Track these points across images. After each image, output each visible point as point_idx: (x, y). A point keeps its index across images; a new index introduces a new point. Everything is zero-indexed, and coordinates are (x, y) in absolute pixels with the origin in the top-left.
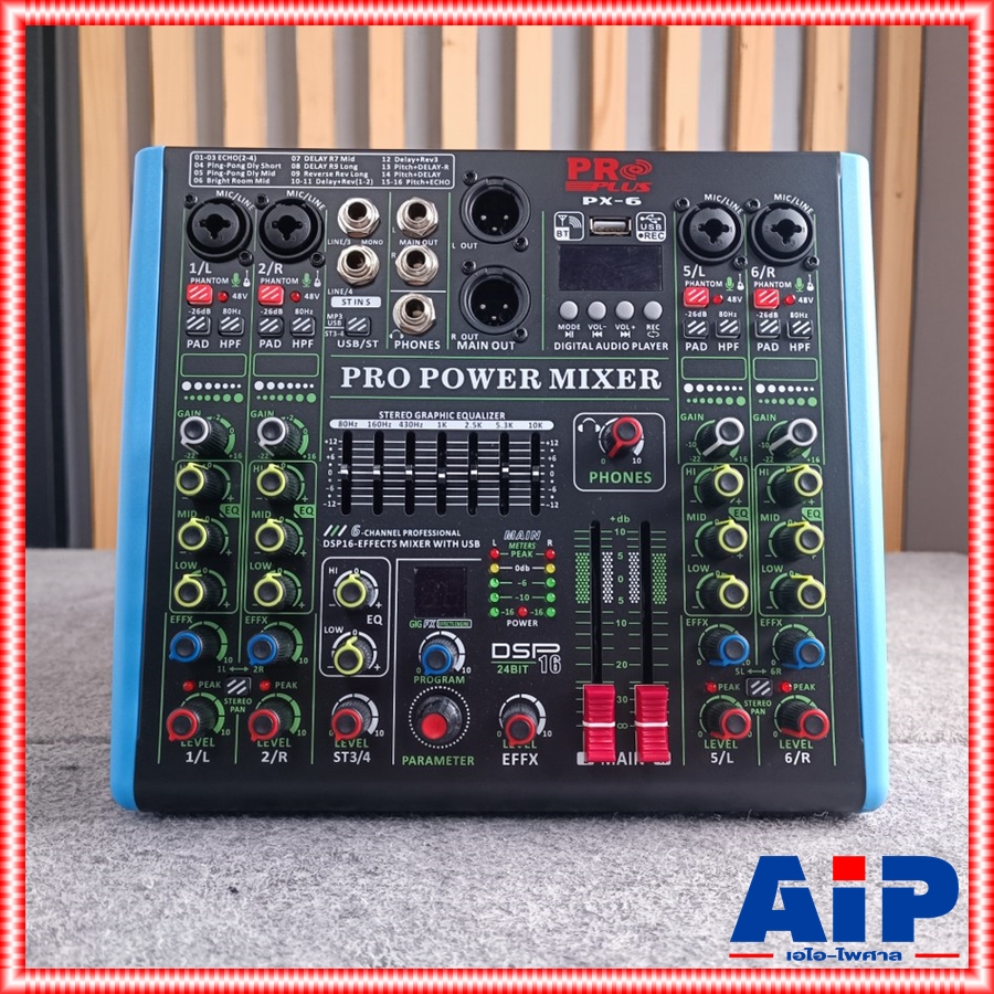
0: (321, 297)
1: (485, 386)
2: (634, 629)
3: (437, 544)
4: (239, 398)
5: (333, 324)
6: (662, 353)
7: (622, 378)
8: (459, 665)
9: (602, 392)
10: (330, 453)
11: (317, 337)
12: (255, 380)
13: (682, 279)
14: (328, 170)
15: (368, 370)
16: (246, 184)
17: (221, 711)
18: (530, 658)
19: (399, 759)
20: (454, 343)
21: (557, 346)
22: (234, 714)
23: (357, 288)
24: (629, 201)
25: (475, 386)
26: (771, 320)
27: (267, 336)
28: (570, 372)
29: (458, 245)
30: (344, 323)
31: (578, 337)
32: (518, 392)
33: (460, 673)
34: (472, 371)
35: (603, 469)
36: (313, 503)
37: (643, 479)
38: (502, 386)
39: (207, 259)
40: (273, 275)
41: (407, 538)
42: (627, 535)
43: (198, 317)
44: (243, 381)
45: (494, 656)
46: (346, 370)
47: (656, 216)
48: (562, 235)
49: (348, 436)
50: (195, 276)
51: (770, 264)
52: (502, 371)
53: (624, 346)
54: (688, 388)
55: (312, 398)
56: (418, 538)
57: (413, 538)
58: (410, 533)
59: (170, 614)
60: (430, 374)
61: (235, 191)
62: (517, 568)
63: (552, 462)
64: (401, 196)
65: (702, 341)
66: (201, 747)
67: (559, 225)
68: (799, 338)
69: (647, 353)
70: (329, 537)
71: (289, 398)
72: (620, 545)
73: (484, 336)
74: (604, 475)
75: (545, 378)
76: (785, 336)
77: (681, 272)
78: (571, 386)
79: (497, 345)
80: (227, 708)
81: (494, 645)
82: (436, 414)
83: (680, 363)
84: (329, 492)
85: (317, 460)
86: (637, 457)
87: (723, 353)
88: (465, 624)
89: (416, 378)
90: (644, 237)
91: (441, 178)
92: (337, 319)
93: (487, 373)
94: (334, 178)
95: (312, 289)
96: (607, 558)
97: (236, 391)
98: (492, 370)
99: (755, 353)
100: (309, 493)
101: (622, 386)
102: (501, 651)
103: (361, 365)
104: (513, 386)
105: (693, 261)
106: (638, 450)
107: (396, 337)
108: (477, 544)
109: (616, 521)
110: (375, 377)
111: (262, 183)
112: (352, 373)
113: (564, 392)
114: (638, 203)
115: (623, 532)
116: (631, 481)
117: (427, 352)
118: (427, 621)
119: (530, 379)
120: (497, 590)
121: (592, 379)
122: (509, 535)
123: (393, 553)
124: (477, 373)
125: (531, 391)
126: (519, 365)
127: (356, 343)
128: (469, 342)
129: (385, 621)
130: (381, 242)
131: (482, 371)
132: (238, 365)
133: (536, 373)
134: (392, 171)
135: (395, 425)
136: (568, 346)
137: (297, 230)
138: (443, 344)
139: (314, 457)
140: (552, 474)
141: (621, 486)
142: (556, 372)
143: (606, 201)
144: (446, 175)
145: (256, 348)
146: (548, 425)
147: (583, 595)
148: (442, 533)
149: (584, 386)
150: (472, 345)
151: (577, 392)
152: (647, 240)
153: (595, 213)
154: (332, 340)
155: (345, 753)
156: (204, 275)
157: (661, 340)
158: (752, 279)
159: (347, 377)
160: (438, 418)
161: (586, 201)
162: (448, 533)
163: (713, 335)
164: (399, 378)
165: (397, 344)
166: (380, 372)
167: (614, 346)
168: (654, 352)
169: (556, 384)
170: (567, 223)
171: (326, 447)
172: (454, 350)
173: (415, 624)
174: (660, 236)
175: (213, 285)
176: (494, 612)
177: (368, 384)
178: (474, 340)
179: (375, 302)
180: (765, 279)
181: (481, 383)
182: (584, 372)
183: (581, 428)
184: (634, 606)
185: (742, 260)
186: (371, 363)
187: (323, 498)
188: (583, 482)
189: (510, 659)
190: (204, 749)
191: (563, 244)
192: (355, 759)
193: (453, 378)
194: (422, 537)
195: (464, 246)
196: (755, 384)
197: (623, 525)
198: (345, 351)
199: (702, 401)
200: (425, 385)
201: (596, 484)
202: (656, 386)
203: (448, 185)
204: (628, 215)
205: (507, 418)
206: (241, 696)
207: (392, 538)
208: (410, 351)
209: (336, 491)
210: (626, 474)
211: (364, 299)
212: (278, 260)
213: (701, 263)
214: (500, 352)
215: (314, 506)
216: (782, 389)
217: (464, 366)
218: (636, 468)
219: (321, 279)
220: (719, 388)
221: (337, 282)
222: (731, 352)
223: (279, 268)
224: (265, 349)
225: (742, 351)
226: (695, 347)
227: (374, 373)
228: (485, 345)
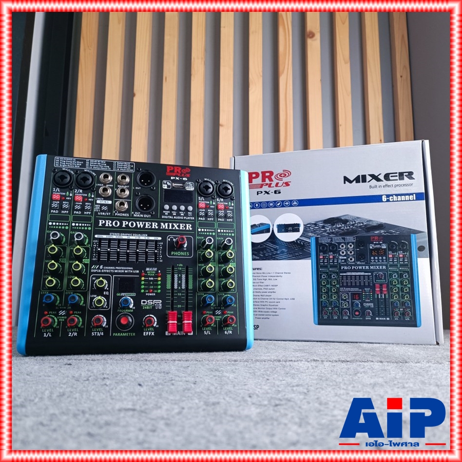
0: (94, 200)
1: (142, 226)
2: (183, 296)
3: (126, 271)
4: (67, 228)
5: (97, 208)
6: (192, 220)
7: (181, 226)
8: (131, 306)
9: (176, 230)
10: (95, 245)
11: (92, 211)
12: (72, 223)
13: (198, 201)
14: (97, 165)
15: (107, 221)
16: (72, 167)
17: (56, 320)
18: (153, 304)
19: (112, 334)
20: (133, 215)
21: (163, 217)
22: (60, 321)
23: (105, 199)
24: (184, 179)
25: (139, 227)
26: (222, 213)
27: (77, 210)
28: (166, 224)
29: (135, 188)
30: (100, 208)
31: (169, 214)
32: (151, 229)
33: (132, 309)
34: (138, 223)
35: (176, 251)
37: (187, 254)
38: (147, 227)
39: (59, 187)
40: (79, 193)
41: (117, 269)
42: (182, 270)
43: (55, 204)
44: (69, 223)
45: (142, 304)
46: (100, 221)
47: (191, 183)
48: (165, 187)
49: (100, 240)
50: (55, 192)
51: (222, 198)
52: (147, 223)
53: (182, 218)
54: (199, 230)
55: (90, 229)
56: (120, 270)
57: (119, 270)
58: (118, 268)
59: (41, 291)
60: (126, 223)
61: (69, 169)
62: (150, 279)
63: (161, 249)
64: (119, 174)
65: (203, 217)
66: (49, 332)
67: (164, 184)
68: (229, 218)
69: (188, 220)
70: (93, 269)
71: (83, 228)
72: (180, 272)
73: (142, 213)
74: (176, 253)
75: (159, 225)
76: (226, 217)
77: (198, 198)
78: (167, 228)
79: (145, 216)
80: (58, 320)
81: (142, 301)
83: (197, 223)
84: (94, 256)
85: (90, 246)
86: (185, 248)
87: (209, 221)
88: (134, 294)
89: (121, 224)
90: (188, 189)
91: (131, 169)
92: (98, 206)
94: (99, 167)
95: (91, 198)
96: (176, 276)
97: (66, 226)
98: (144, 223)
99: (218, 221)
100: (87, 256)
101: (181, 228)
102: (144, 302)
103: (105, 219)
104: (150, 227)
105: (201, 196)
106: (185, 246)
107: (116, 212)
108: (138, 271)
109: (179, 265)
111: (77, 167)
112: (102, 222)
113: (164, 229)
114: (186, 179)
115: (181, 269)
117: (125, 217)
118: (122, 294)
119: (155, 225)
120: (144, 285)
121: (173, 226)
122: (147, 269)
123: (112, 274)
124: (139, 223)
125: (155, 229)
126: (152, 222)
127: (104, 213)
129: (109, 293)
130: (112, 186)
131: (141, 223)
132: (67, 218)
133: (157, 224)
134: (116, 166)
135: (114, 237)
136: (166, 217)
137: (87, 181)
138: (130, 215)
140: (161, 252)
141: (180, 256)
142: (162, 224)
143: (177, 178)
144: (132, 168)
145: (73, 214)
146: (160, 238)
147: (169, 286)
148: (127, 268)
149: (170, 228)
150: (138, 216)
151: (168, 230)
152: (189, 190)
153: (174, 181)
154: (96, 213)
155: (95, 333)
156: (57, 192)
157: (192, 216)
158: (217, 202)
159: (100, 223)
160: (127, 235)
161: (172, 178)
162: (129, 268)
163: (206, 215)
164: (116, 224)
165: (116, 214)
166: (110, 222)
167: (179, 218)
168: (190, 220)
169: (163, 227)
170: (166, 184)
171: (93, 243)
172: (133, 217)
173: (118, 295)
174: (192, 189)
175: (60, 195)
176: (143, 291)
177: (107, 225)
178: (139, 214)
179: (110, 202)
180: (221, 202)
182: (170, 224)
183: (169, 240)
184: (183, 290)
185: (214, 196)
186: (108, 219)
187: (92, 257)
188: (170, 254)
189: (147, 304)
190: (50, 332)
191: (165, 189)
192: (99, 334)
193: (132, 224)
194: (121, 269)
195: (136, 188)
196: (217, 229)
197: (181, 267)
198: (100, 215)
199: (203, 233)
200: (124, 226)
201: (173, 255)
202: (191, 229)
203: (133, 171)
204: (184, 182)
205: (148, 236)
206: (63, 316)
207: (112, 269)
208: (120, 216)
209: (96, 255)
210: (182, 253)
211: (107, 201)
212: (81, 189)
213: (203, 197)
214: (146, 218)
215: (89, 260)
216: (225, 231)
217: (135, 221)
218: (185, 251)
219: (94, 195)
220: (208, 230)
221: (99, 196)
222: (211, 221)
223: (81, 191)
224: (75, 214)
225: (214, 220)
226: (201, 219)
227: (109, 222)
228: (142, 216)
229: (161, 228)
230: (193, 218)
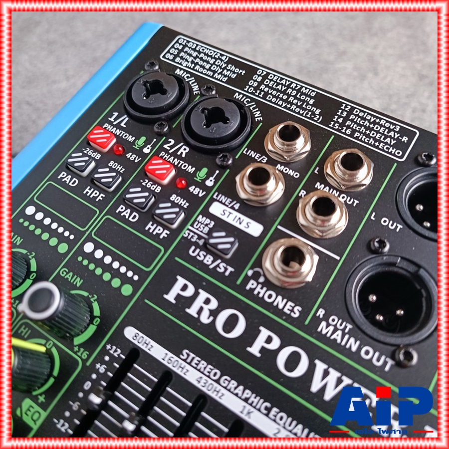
0: (205, 197)
1: (329, 395)
4: (63, 248)
10: (103, 362)
11: (175, 233)
12: (89, 239)
14: (284, 93)
15: (203, 295)
16: (205, 74)
20: (317, 321)
23: (248, 209)
25: (315, 387)
27: (129, 204)
29: (378, 218)
30: (211, 231)
34: (320, 366)
36: (45, 410)
39: (129, 115)
40: (175, 155)
43: (84, 156)
44: (78, 234)
46: (181, 281)
49: (134, 354)
50: (111, 123)
55: (127, 290)
60: (269, 340)
61: (192, 75)
64: (341, 143)
71: (107, 277)
73: (358, 332)
79: (369, 353)
82: (248, 393)
84: (70, 408)
85: (84, 361)
89: (250, 335)
91: (394, 146)
92: (206, 225)
93: (339, 381)
94: (286, 101)
95: (202, 185)
97: (66, 240)
98: (347, 381)
100: (51, 394)
103: (199, 283)
107: (256, 276)
110: (206, 307)
111: (220, 79)
112: (185, 288)
117: (280, 313)
124: (326, 374)
127: (209, 260)
128: (336, 330)
130: (296, 175)
131: (334, 374)
132: (84, 216)
134: (346, 119)
135: (192, 376)
137: (221, 124)
138: (304, 314)
139: (85, 356)
144: (399, 145)
145: (112, 212)
150: (338, 336)
156: (118, 126)
159: (176, 290)
160: (246, 400)
164: (231, 323)
165: (251, 284)
166: (214, 304)
171: (104, 352)
172: (312, 329)
175: (118, 137)
177: (192, 311)
178: (343, 330)
179: (255, 229)
181: (323, 389)
186: (211, 289)
187: (57, 413)
193: (293, 362)
195: (385, 222)
198: (194, 261)
200: (255, 350)
203: (401, 157)
208: (260, 301)
209: (77, 413)
211: (246, 220)
212: (187, 144)
214: (368, 364)
215: (44, 415)
217: (314, 354)
219: (217, 180)
221: (229, 190)
223: (184, 151)
224: (119, 216)
227: (207, 301)
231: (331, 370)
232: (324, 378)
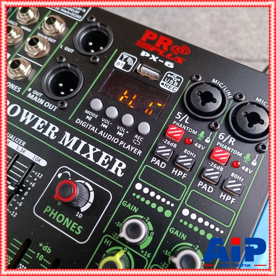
1: (26, 123)
6: (135, 156)
7: (102, 158)
9: (86, 161)
13: (173, 118)
20: (27, 93)
21: (78, 121)
24: (167, 64)
25: (21, 120)
26: (215, 170)
28: (75, 139)
29: (63, 47)
32: (41, 135)
34: (25, 112)
37: (76, 229)
38: (35, 127)
42: (43, 261)
47: (178, 77)
48: (119, 64)
51: (234, 135)
52: (41, 120)
53: (115, 140)
54: (138, 186)
63: (30, 186)
65: (164, 161)
67: (121, 59)
68: (229, 192)
69: (126, 151)
72: (34, 265)
73: (45, 97)
74: (55, 212)
75: (60, 135)
77: (175, 114)
78: (70, 147)
79: (49, 105)
83: (142, 168)
86: (80, 213)
87: (173, 175)
90: (164, 85)
91: (79, 14)
93: (33, 117)
98: (36, 117)
99: (194, 186)
101: (99, 163)
104: (40, 131)
105: (185, 112)
106: (83, 209)
109: (42, 247)
113: (64, 149)
114: (172, 66)
115: (42, 257)
116: (68, 226)
117: (12, 90)
119: (52, 131)
121: (85, 149)
124: (28, 114)
125: (47, 139)
126: (51, 121)
128: (35, 96)
130: (30, 31)
131: (31, 114)
133: (57, 130)
136: (83, 124)
138: (22, 90)
140: (26, 194)
141: (60, 226)
142: (68, 135)
143: (154, 58)
146: (43, 163)
149: (78, 151)
150: (35, 99)
151: (72, 153)
152: (165, 88)
153: (145, 61)
157: (139, 148)
158: (217, 139)
161: (143, 54)
163: (173, 162)
167: (109, 137)
168: (131, 153)
169: (63, 142)
170: (125, 60)
172: (25, 97)
174: (173, 89)
178: (38, 96)
180: (226, 143)
181: (25, 121)
182: (83, 143)
183: (60, 175)
185: (216, 125)
188: (40, 210)
191: (117, 70)
193: (14, 110)
196: (184, 207)
197: (43, 253)
199: (143, 199)
201: (46, 216)
202: (119, 174)
203: (79, 18)
204: (163, 70)
205: (25, 147)
210: (67, 219)
213: (190, 115)
214: (47, 109)
216: (200, 220)
217: (23, 106)
218: (76, 220)
220: (158, 197)
222: (179, 178)
225: (186, 181)
226: (158, 162)
228: (41, 102)
229: (61, 143)
230: (140, 152)
231: (30, 113)
232: (26, 116)
